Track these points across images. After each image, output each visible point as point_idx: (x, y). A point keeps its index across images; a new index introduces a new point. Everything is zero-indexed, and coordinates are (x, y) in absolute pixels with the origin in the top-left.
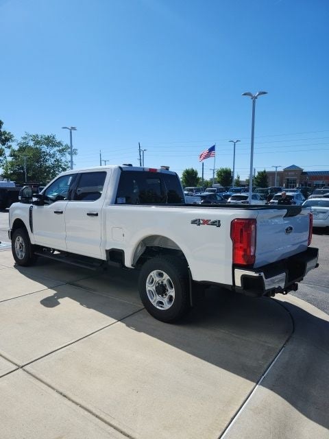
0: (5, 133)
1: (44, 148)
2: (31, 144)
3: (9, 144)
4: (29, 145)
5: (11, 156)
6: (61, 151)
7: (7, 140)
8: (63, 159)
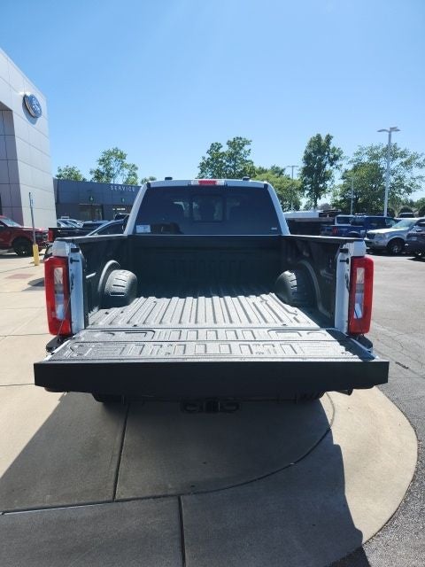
0: (334, 149)
1: (383, 163)
2: (365, 159)
3: (338, 163)
4: (362, 161)
5: (343, 178)
6: (407, 164)
7: (336, 158)
8: (408, 176)
